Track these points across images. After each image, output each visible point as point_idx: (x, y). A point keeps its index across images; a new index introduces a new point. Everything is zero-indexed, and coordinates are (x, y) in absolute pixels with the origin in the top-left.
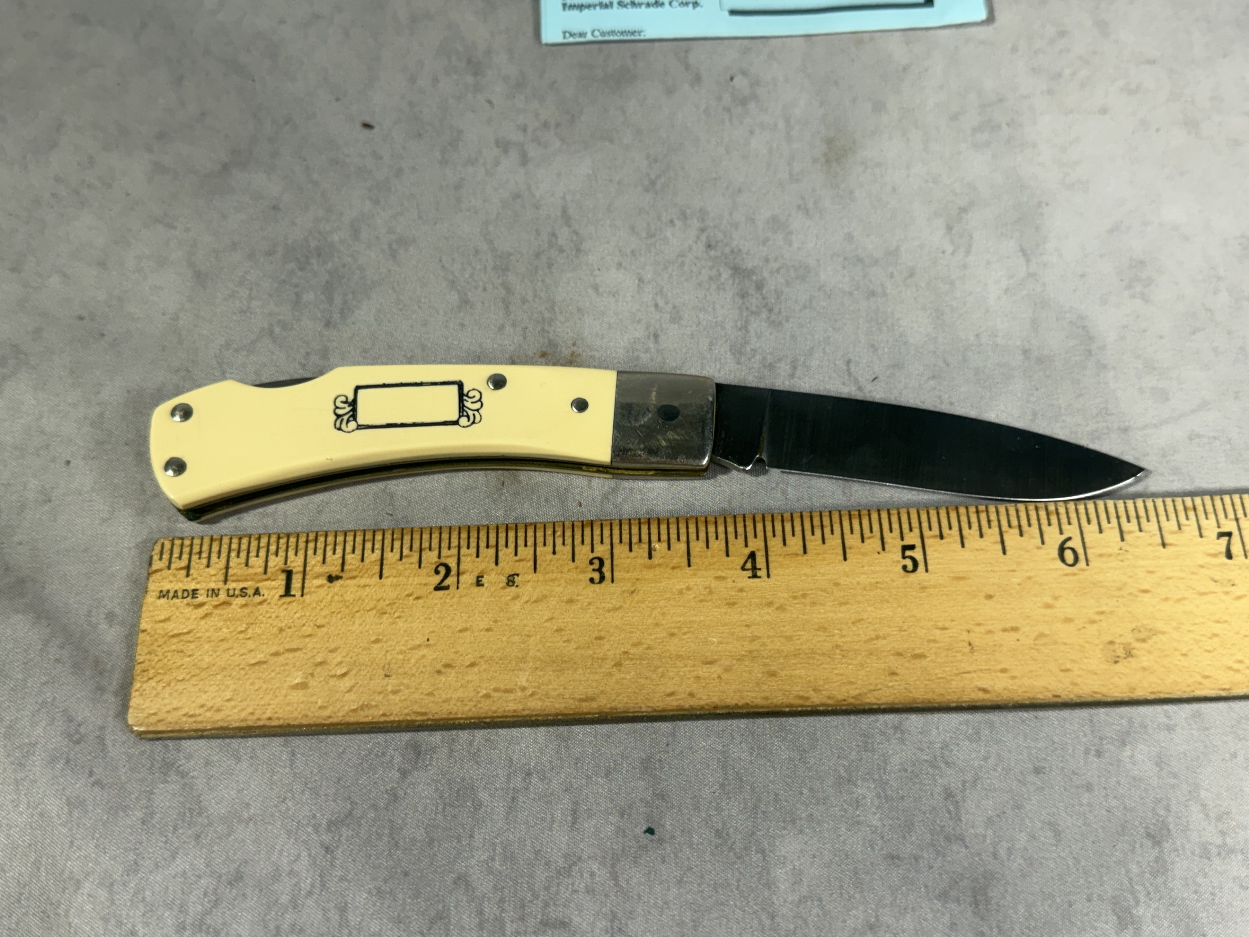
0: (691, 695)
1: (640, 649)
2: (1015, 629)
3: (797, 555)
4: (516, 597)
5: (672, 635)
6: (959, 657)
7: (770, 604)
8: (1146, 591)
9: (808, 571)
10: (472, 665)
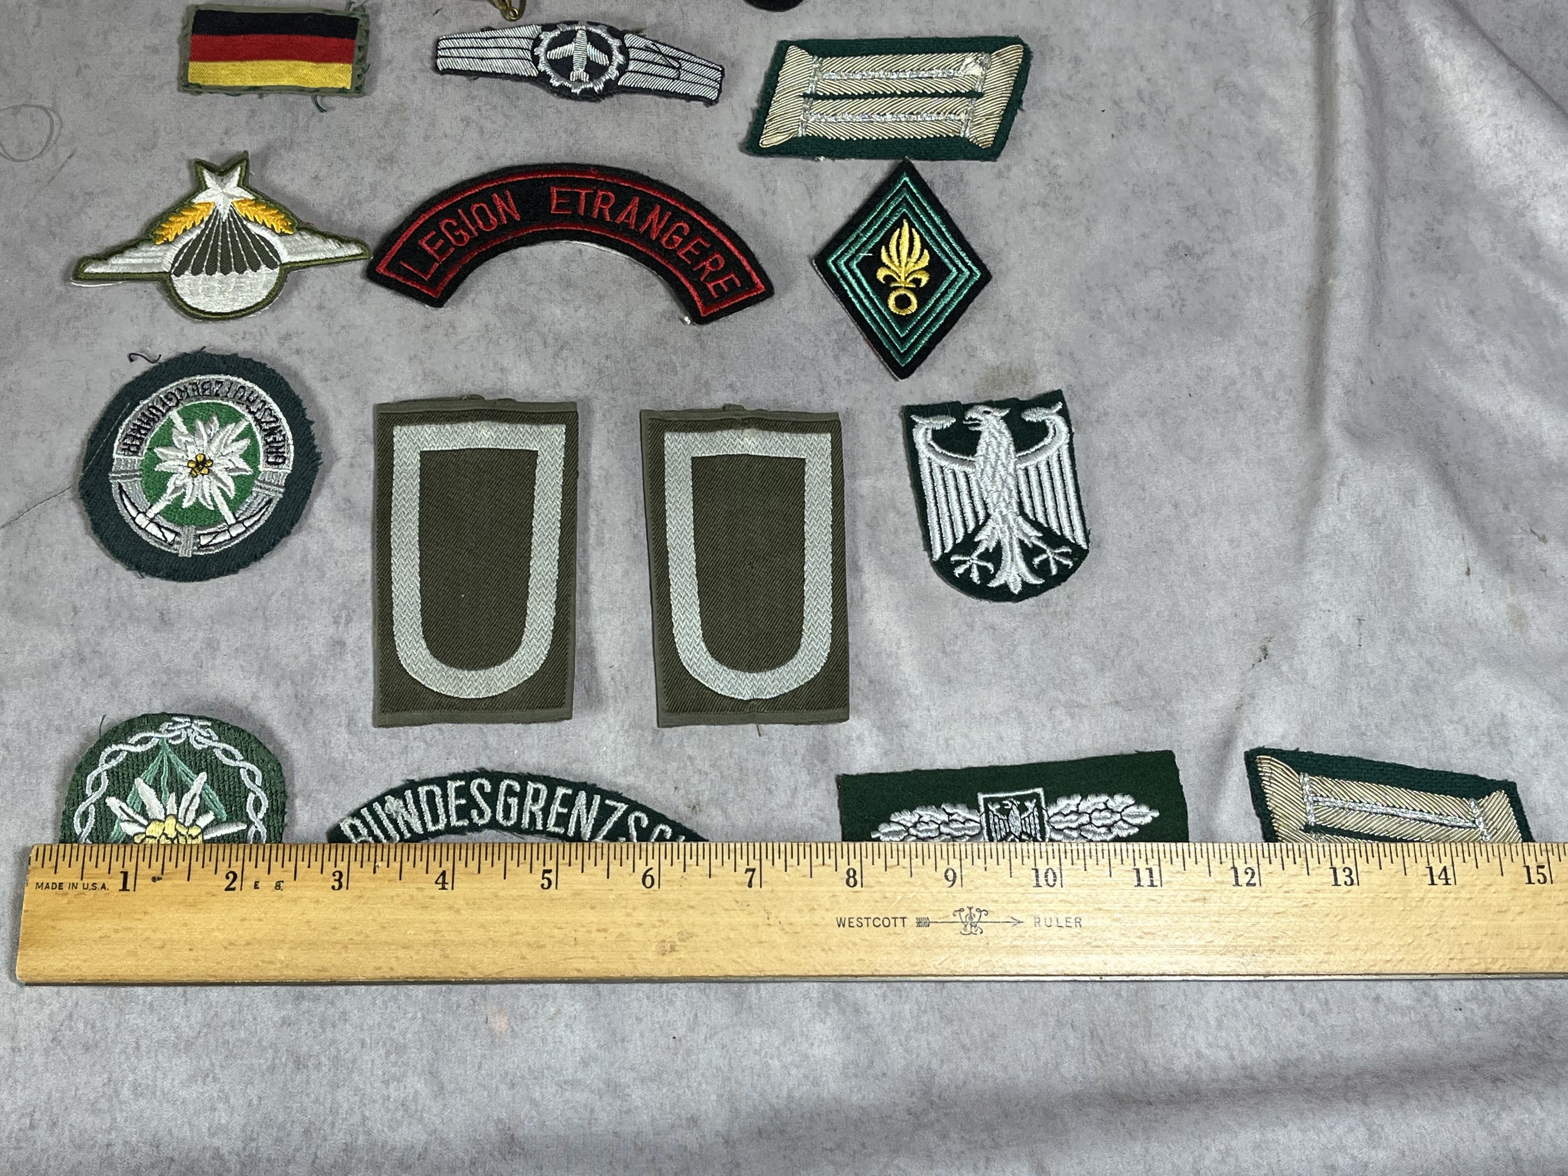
0: (392, 969)
1: (361, 937)
2: (605, 930)
3: (473, 874)
4: (281, 897)
5: (383, 928)
6: (567, 947)
7: (451, 908)
8: (692, 907)
9: (478, 885)
10: (248, 944)
